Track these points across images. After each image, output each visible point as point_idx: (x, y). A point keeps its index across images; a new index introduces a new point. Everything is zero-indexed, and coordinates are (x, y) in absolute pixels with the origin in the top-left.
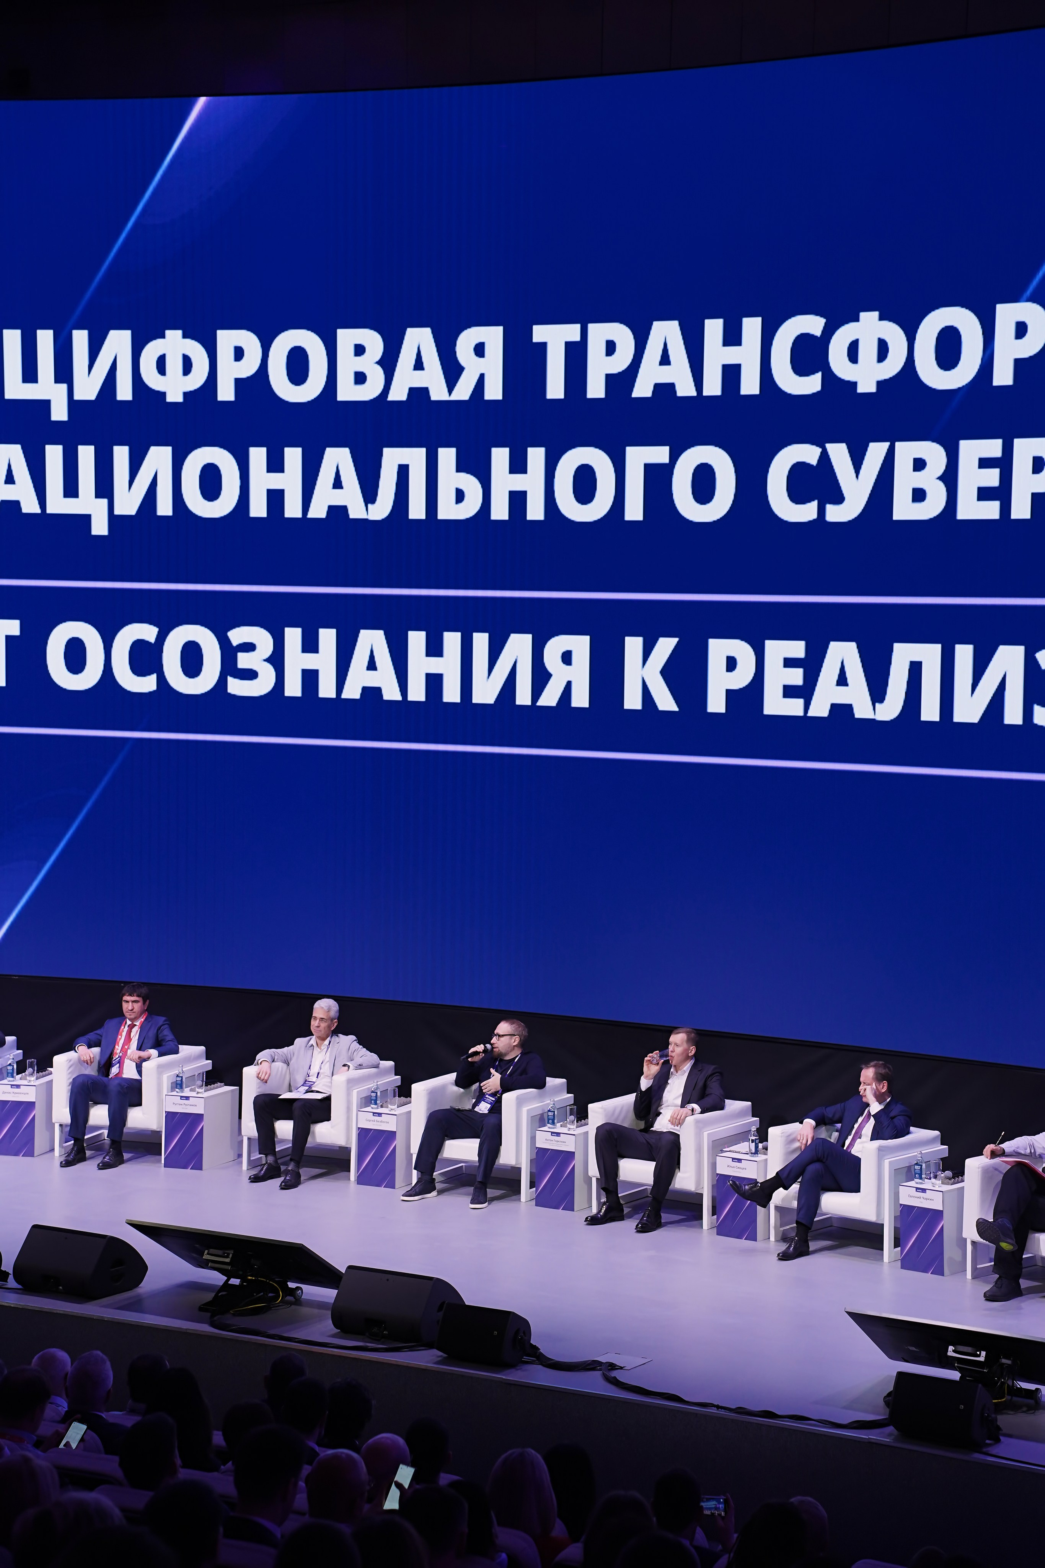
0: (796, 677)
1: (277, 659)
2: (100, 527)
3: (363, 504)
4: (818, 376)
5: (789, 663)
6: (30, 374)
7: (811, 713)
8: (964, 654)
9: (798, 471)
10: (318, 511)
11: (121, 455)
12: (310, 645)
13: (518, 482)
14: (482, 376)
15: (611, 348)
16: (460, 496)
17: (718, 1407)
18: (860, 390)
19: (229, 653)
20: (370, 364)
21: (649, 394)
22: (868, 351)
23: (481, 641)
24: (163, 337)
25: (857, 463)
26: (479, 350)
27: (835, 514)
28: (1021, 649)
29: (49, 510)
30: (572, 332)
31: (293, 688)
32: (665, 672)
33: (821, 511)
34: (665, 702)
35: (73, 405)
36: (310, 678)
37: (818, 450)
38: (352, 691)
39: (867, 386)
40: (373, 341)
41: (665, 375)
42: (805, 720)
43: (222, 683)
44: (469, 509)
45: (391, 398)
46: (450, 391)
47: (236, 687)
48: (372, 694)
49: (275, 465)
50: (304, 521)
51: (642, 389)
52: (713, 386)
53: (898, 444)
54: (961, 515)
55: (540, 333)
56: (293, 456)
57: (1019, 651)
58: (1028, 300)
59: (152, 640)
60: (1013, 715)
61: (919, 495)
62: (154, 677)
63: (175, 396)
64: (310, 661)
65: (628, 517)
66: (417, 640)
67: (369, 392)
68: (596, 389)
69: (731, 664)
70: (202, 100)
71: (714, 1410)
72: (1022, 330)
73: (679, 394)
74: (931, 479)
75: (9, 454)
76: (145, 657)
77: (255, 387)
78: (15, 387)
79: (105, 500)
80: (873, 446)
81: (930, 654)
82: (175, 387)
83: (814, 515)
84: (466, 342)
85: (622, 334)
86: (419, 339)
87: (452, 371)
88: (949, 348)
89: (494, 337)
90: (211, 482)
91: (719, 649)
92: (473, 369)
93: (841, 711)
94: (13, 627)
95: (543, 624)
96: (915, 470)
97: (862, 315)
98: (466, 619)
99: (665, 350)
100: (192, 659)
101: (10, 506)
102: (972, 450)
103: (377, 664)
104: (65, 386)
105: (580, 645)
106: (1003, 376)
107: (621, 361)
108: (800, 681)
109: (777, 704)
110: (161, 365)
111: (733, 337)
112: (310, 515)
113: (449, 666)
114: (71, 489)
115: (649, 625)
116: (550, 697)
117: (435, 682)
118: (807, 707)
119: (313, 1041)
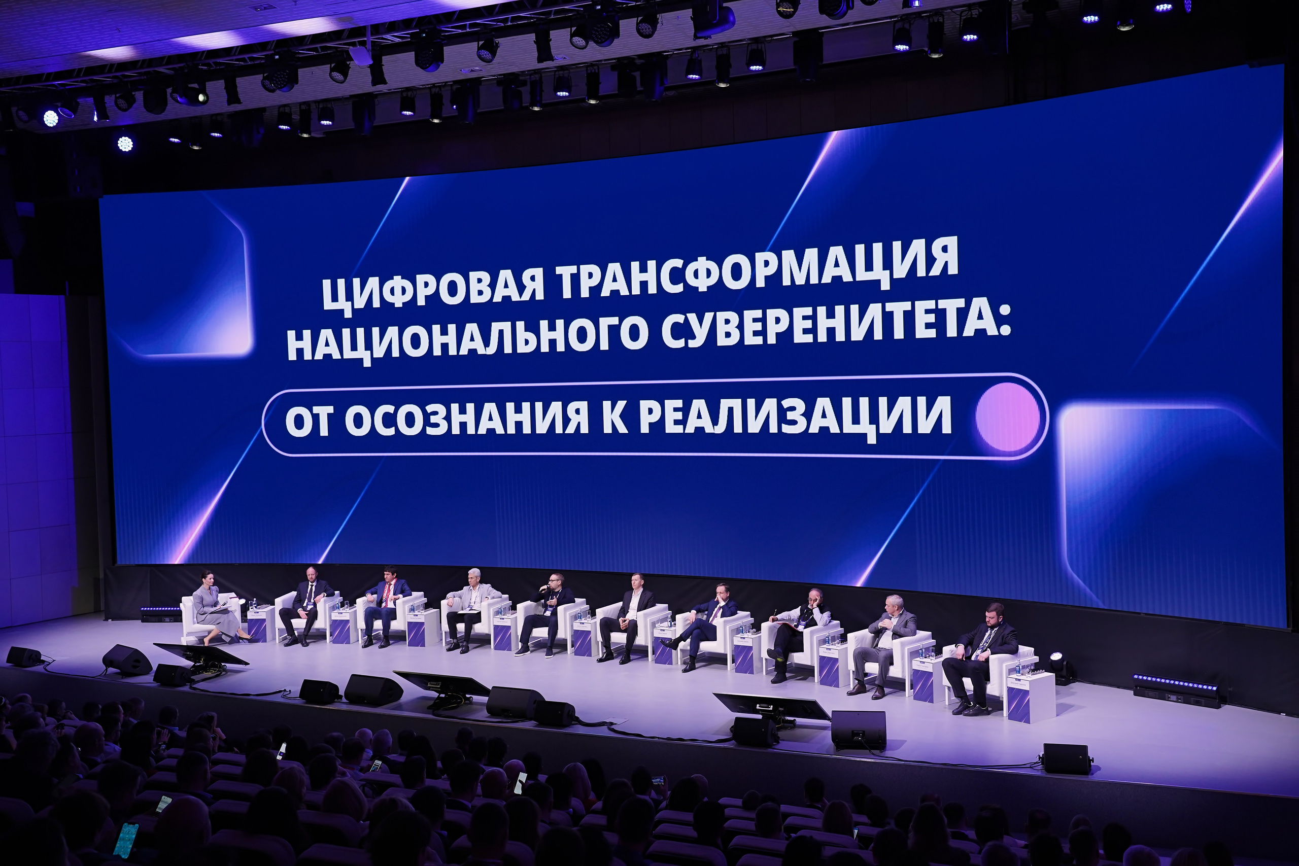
0: (679, 416)
1: (448, 418)
2: (367, 363)
3: (484, 347)
4: (682, 284)
5: (676, 410)
6: (335, 298)
7: (686, 431)
8: (751, 403)
9: (675, 326)
10: (464, 352)
11: (376, 331)
12: (463, 411)
13: (552, 335)
14: (534, 290)
15: (590, 275)
16: (527, 342)
17: (659, 738)
18: (700, 290)
19: (426, 416)
20: (485, 286)
21: (608, 295)
22: (702, 274)
23: (539, 406)
24: (393, 279)
25: (701, 322)
26: (533, 278)
27: (692, 344)
28: (775, 400)
29: (345, 357)
30: (573, 269)
31: (456, 430)
32: (622, 416)
33: (686, 343)
34: (622, 429)
35: (354, 311)
36: (463, 425)
37: (684, 317)
38: (482, 431)
39: (703, 288)
40: (486, 277)
41: (615, 286)
42: (684, 435)
43: (424, 429)
44: (531, 348)
45: (494, 301)
46: (520, 297)
47: (430, 431)
48: (491, 431)
50: (458, 356)
51: (605, 293)
52: (636, 291)
53: (718, 313)
54: (746, 343)
55: (559, 270)
56: (452, 328)
58: (768, 251)
59: (392, 412)
60: (773, 429)
61: (728, 335)
62: (394, 428)
63: (399, 304)
64: (463, 418)
65: (602, 349)
66: (510, 406)
67: (484, 299)
68: (585, 293)
69: (650, 411)
70: (407, 178)
71: (657, 740)
72: (767, 263)
73: (621, 294)
74: (732, 328)
75: (327, 334)
76: (389, 420)
77: (434, 299)
78: (328, 305)
79: (369, 352)
80: (707, 314)
81: (736, 403)
82: (398, 301)
83: (683, 345)
84: (527, 275)
85: (595, 269)
86: (506, 275)
87: (521, 288)
88: (736, 272)
89: (539, 272)
90: (416, 341)
91: (645, 405)
92: (529, 286)
93: (700, 430)
94: (330, 409)
95: (566, 397)
96: (725, 324)
97: (699, 258)
98: (532, 396)
99: (614, 276)
100: (410, 420)
101: (328, 357)
102: (749, 315)
103: (493, 418)
104: (350, 303)
105: (583, 405)
106: (760, 283)
107: (595, 281)
108: (681, 418)
109: (671, 428)
110: (392, 291)
111: (643, 269)
112: (460, 353)
113: (525, 417)
114: (354, 347)
115: (613, 396)
116: (571, 429)
117: (519, 425)
118: (684, 429)
119: (471, 588)
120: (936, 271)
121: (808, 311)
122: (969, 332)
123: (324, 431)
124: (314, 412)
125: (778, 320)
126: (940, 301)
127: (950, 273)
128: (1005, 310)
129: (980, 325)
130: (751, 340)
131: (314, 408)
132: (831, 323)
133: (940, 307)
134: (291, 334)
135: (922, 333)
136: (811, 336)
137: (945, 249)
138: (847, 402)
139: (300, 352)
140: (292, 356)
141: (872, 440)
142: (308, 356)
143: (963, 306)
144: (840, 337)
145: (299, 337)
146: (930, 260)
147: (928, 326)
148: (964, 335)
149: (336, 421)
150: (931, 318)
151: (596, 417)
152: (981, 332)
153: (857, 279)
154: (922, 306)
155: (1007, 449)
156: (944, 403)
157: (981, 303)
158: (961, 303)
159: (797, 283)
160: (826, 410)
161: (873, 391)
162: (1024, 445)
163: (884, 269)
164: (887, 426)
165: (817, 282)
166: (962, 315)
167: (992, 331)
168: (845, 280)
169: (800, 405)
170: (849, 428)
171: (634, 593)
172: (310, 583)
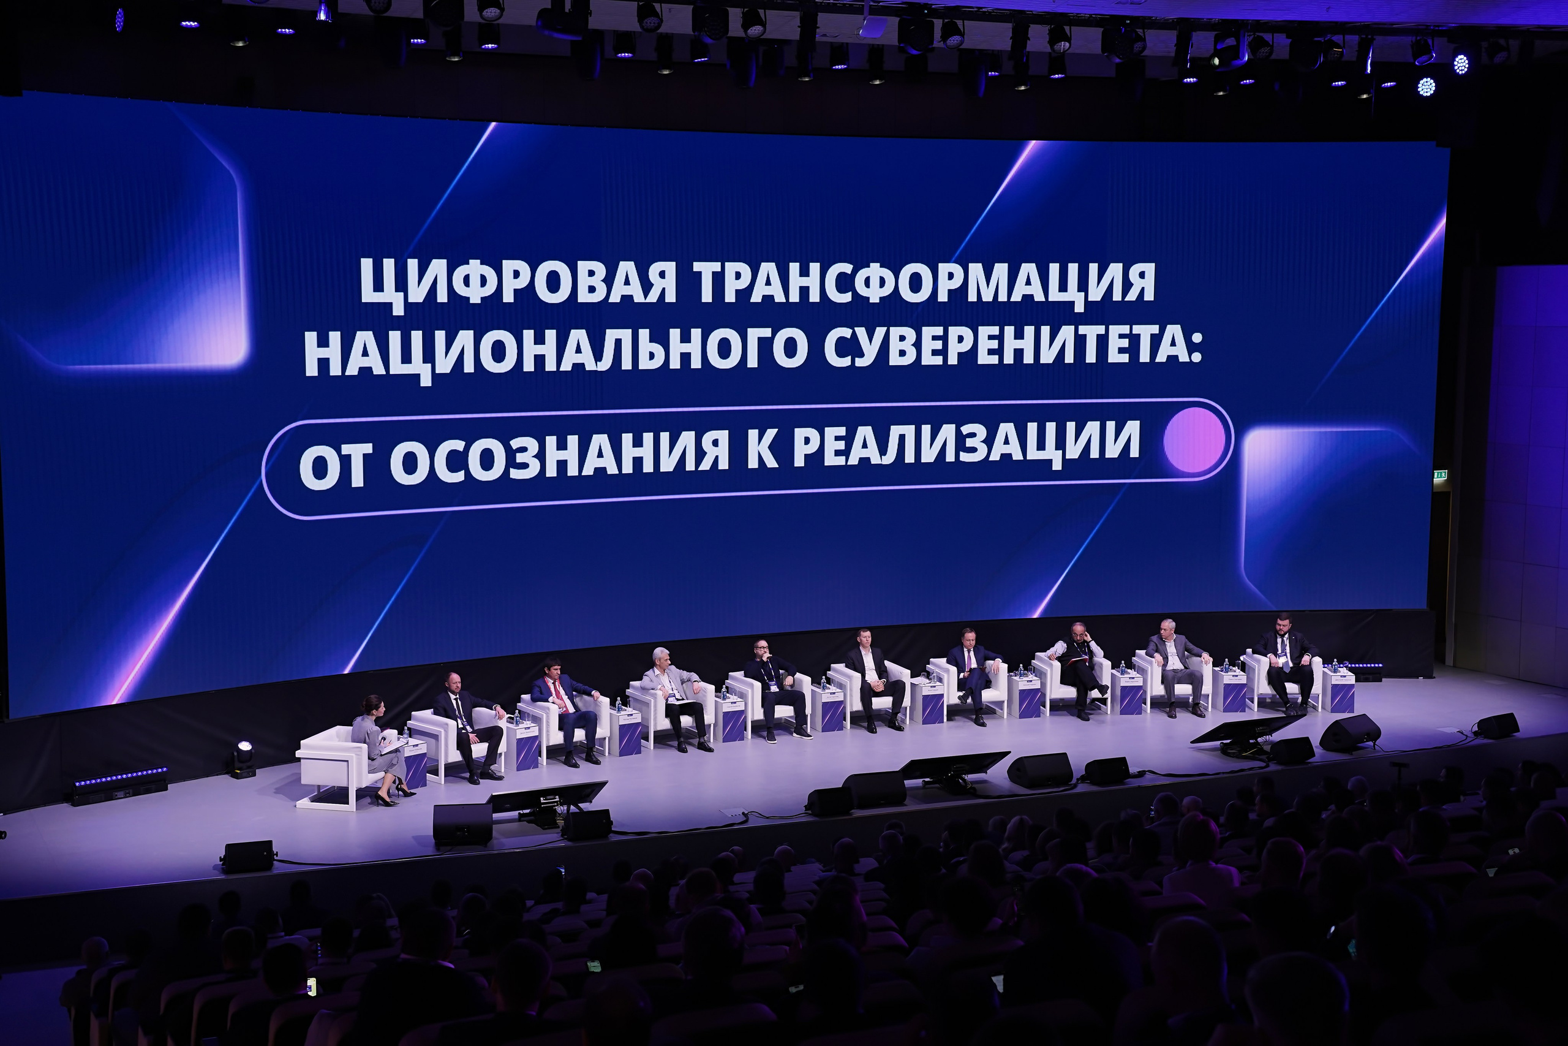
0: (841, 445)
1: (541, 456)
2: (426, 381)
3: (594, 362)
4: (850, 294)
5: (837, 438)
6: (378, 286)
7: (849, 464)
8: (926, 429)
9: (840, 341)
10: (566, 366)
11: (440, 336)
12: (562, 445)
13: (686, 348)
14: (664, 289)
15: (738, 276)
16: (652, 356)
18: (871, 301)
19: (511, 454)
20: (598, 281)
21: (760, 300)
22: (875, 282)
23: (665, 437)
24: (468, 264)
25: (871, 337)
26: (662, 275)
27: (860, 362)
28: (953, 426)
29: (392, 372)
30: (716, 266)
31: (551, 472)
32: (770, 447)
33: (853, 361)
34: (771, 462)
35: (407, 305)
36: (562, 465)
37: (851, 331)
38: (588, 471)
39: (875, 299)
40: (600, 269)
41: (768, 291)
42: (846, 467)
43: (506, 472)
44: (657, 363)
45: (611, 301)
46: (646, 298)
47: (515, 474)
48: (600, 471)
49: (540, 340)
50: (558, 372)
51: (756, 298)
52: (795, 297)
53: (892, 328)
54: (924, 362)
55: (697, 266)
56: (551, 335)
58: (955, 262)
59: (461, 450)
60: (950, 457)
61: (902, 353)
62: (463, 472)
63: (475, 299)
64: (562, 455)
65: (749, 366)
66: (627, 438)
67: (598, 297)
68: (730, 297)
70: (493, 124)
72: (951, 276)
73: (776, 301)
74: (908, 346)
75: (365, 338)
76: (457, 461)
77: (527, 294)
78: (368, 295)
79: (430, 365)
80: (878, 329)
81: (909, 430)
82: (475, 294)
83: (849, 364)
84: (654, 269)
85: (745, 269)
86: (627, 268)
87: (647, 286)
88: (916, 283)
89: (670, 267)
90: (498, 351)
91: (800, 433)
92: (658, 284)
93: (865, 461)
94: (368, 448)
95: (701, 423)
96: (900, 341)
97: (871, 264)
98: (656, 425)
99: (768, 278)
100: (487, 460)
101: (366, 371)
102: (928, 332)
103: (604, 454)
104: (402, 294)
105: (723, 436)
106: (943, 297)
107: (744, 283)
108: (843, 447)
109: (831, 460)
110: (466, 281)
111: (804, 272)
112: (561, 369)
113: (646, 452)
114: (406, 358)
115: (762, 423)
116: (706, 465)
117: (638, 462)
118: (847, 460)
119: (657, 672)
120: (1132, 296)
121: (995, 330)
122: (1161, 358)
123: (357, 480)
124: (343, 453)
125: (961, 339)
126: (1134, 326)
127: (1146, 299)
128: (1197, 338)
129: (1173, 351)
130: (928, 360)
131: (343, 446)
132: (1019, 344)
133: (1134, 332)
134: (311, 338)
135: (1115, 357)
136: (997, 357)
138: (1032, 428)
139: (324, 363)
140: (312, 370)
141: (1057, 466)
142: (335, 370)
143: (1157, 332)
144: (1029, 359)
145: (323, 342)
146: (1127, 285)
147: (1121, 350)
148: (1156, 361)
149: (376, 465)
150: (1125, 343)
151: (738, 449)
152: (1173, 359)
153: (1050, 299)
154: (1115, 330)
155: (1191, 471)
156: (1133, 428)
157: (1174, 330)
158: (1155, 329)
159: (984, 300)
160: (1008, 436)
161: (1061, 416)
162: (1208, 467)
163: (1079, 291)
164: (1074, 451)
165: (1005, 299)
166: (1156, 340)
167: (1184, 358)
168: (1036, 299)
169: (981, 431)
170: (1033, 454)
171: (863, 653)
172: (453, 697)
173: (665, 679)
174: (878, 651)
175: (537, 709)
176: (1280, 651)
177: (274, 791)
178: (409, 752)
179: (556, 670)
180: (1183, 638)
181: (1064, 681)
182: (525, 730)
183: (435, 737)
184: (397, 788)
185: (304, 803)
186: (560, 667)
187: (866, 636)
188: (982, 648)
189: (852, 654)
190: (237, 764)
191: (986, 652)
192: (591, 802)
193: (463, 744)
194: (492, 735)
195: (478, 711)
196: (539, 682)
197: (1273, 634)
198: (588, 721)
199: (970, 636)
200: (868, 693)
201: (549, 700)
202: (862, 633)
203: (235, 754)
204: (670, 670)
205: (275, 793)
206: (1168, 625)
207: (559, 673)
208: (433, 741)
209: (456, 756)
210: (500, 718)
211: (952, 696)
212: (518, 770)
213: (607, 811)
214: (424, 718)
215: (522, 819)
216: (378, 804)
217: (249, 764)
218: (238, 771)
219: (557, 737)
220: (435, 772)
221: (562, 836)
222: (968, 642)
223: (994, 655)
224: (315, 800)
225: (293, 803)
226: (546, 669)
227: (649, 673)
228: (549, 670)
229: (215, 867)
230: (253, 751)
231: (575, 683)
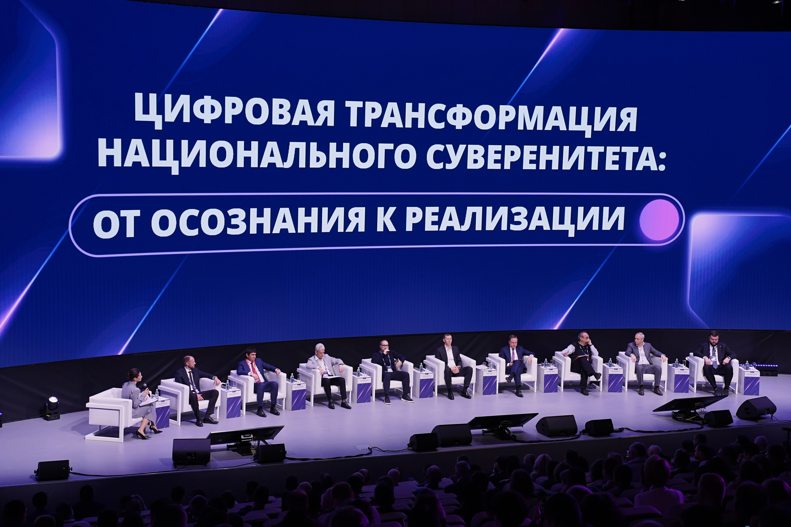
0: (436, 218)
1: (247, 221)
2: (175, 172)
3: (282, 162)
4: (444, 123)
5: (434, 214)
6: (146, 111)
7: (441, 230)
8: (489, 209)
9: (437, 153)
10: (264, 165)
11: (185, 144)
12: (260, 214)
13: (339, 155)
14: (327, 118)
15: (373, 110)
16: (318, 159)
18: (457, 128)
19: (228, 219)
20: (285, 111)
21: (387, 126)
22: (459, 116)
23: (325, 210)
24: (203, 98)
25: (456, 151)
26: (326, 108)
27: (449, 167)
28: (507, 208)
29: (153, 165)
30: (360, 104)
31: (253, 230)
32: (391, 219)
33: (444, 166)
34: (392, 228)
35: (164, 123)
36: (260, 226)
37: (443, 147)
38: (276, 230)
39: (459, 127)
40: (287, 104)
41: (392, 120)
42: (439, 232)
43: (225, 230)
44: (321, 164)
45: (293, 124)
46: (315, 122)
47: (230, 231)
48: (284, 231)
49: (248, 147)
50: (259, 168)
51: (384, 124)
52: (409, 125)
53: (469, 146)
54: (489, 167)
55: (348, 104)
56: (255, 145)
57: (506, 208)
58: (511, 105)
59: (197, 215)
60: (504, 227)
61: (476, 161)
62: (197, 229)
63: (207, 121)
64: (260, 220)
65: (379, 167)
66: (301, 211)
67: (285, 121)
68: (368, 124)
70: (221, 10)
72: (507, 113)
73: (397, 127)
74: (479, 156)
75: (137, 143)
76: (194, 222)
77: (240, 118)
78: (139, 116)
79: (178, 161)
80: (461, 146)
81: (478, 210)
82: (207, 118)
83: (442, 167)
84: (321, 105)
85: (377, 106)
86: (304, 103)
87: (316, 115)
88: (485, 117)
89: (331, 104)
90: (222, 154)
91: (410, 210)
92: (323, 115)
93: (450, 229)
94: (137, 213)
95: (348, 204)
96: (474, 154)
97: (457, 105)
98: (320, 203)
99: (392, 112)
100: (213, 222)
101: (137, 164)
102: (492, 148)
103: (286, 220)
104: (161, 116)
105: (362, 211)
106: (502, 127)
107: (377, 115)
108: (437, 220)
109: (429, 227)
110: (202, 109)
111: (415, 109)
112: (261, 166)
113: (313, 220)
114: (163, 157)
115: (386, 203)
116: (350, 229)
117: (308, 226)
118: (439, 228)
119: (317, 358)
120: (622, 128)
121: (534, 148)
122: (639, 167)
123: (130, 233)
124: (121, 216)
125: (512, 153)
126: (623, 147)
127: (631, 130)
128: (663, 155)
129: (647, 164)
130: (492, 166)
131: (121, 211)
132: (549, 157)
133: (622, 151)
134: (102, 142)
135: (610, 166)
136: (535, 165)
137: (629, 115)
138: (556, 210)
139: (110, 159)
140: (102, 163)
141: (571, 234)
142: (117, 163)
143: (637, 151)
144: (555, 167)
145: (110, 145)
146: (619, 121)
147: (614, 162)
149: (142, 223)
150: (617, 158)
151: (371, 219)
152: (647, 168)
153: (570, 129)
154: (611, 150)
155: (657, 239)
156: (620, 211)
157: (648, 150)
158: (636, 149)
159: (528, 129)
160: (541, 215)
161: (574, 203)
162: (667, 237)
163: (588, 124)
164: (582, 225)
165: (541, 129)
166: (636, 157)
167: (654, 168)
168: (561, 129)
169: (524, 211)
170: (557, 226)
171: (447, 349)
172: (188, 370)
173: (321, 363)
174: (456, 348)
175: (241, 379)
176: (711, 355)
177: (71, 428)
178: (158, 405)
179: (253, 355)
180: (649, 345)
181: (573, 370)
182: (232, 393)
183: (176, 396)
184: (150, 428)
185: (91, 436)
186: (255, 353)
187: (449, 339)
188: (521, 348)
189: (440, 350)
190: (48, 411)
191: (524, 350)
192: (273, 439)
193: (193, 401)
194: (212, 396)
195: (202, 380)
196: (242, 363)
197: (707, 344)
198: (273, 388)
199: (514, 341)
200: (449, 374)
201: (248, 374)
202: (446, 336)
203: (47, 404)
204: (325, 357)
205: (72, 430)
206: (640, 336)
207: (255, 357)
208: (174, 398)
209: (188, 408)
210: (217, 385)
211: (502, 377)
212: (227, 418)
213: (283, 445)
214: (169, 384)
215: (229, 449)
216: (138, 438)
217: (55, 411)
218: (48, 416)
219: (253, 398)
220: (175, 418)
221: (254, 460)
222: (513, 344)
223: (528, 352)
224: (97, 435)
225: (83, 437)
226: (247, 354)
227: (311, 358)
228: (249, 355)
229: (31, 477)
230: (58, 403)
231: (265, 364)
